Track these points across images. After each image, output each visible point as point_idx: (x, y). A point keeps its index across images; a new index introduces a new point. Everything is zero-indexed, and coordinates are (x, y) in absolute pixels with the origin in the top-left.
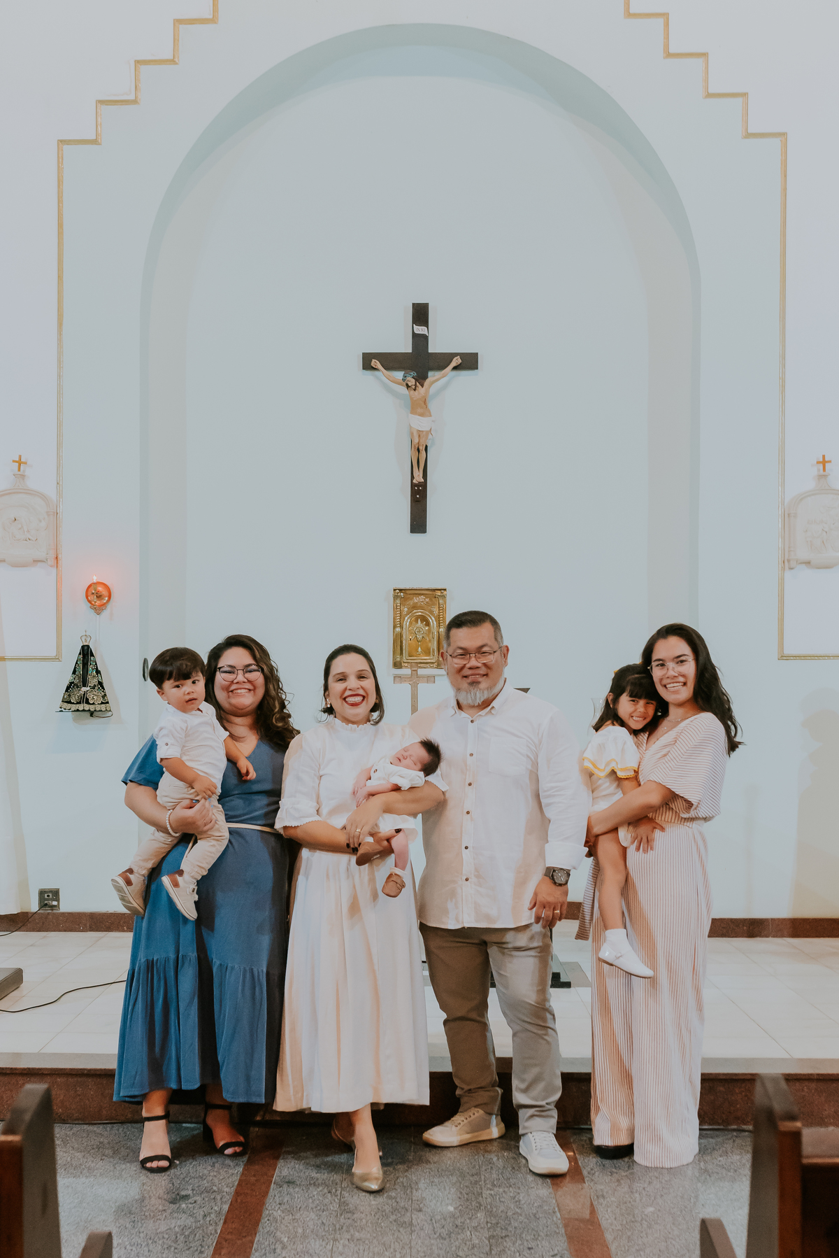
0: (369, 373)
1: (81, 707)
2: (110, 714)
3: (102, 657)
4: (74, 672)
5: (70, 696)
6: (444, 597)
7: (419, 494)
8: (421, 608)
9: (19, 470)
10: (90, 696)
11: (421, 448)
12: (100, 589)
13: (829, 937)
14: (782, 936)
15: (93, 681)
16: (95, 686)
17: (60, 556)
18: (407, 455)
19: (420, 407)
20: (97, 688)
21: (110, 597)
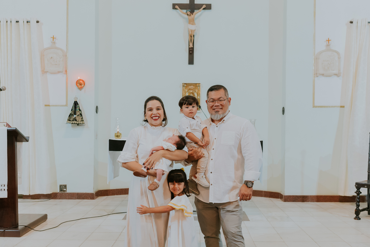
0: (175, 10)
1: (74, 122)
2: (84, 125)
3: (81, 105)
4: (72, 110)
5: (70, 118)
6: (199, 86)
7: (191, 51)
8: (192, 90)
9: (53, 40)
10: (77, 119)
11: (192, 36)
12: (81, 82)
13: (329, 202)
14: (313, 202)
15: (78, 113)
16: (79, 115)
17: (67, 70)
18: (187, 38)
19: (192, 22)
20: (79, 116)
21: (84, 85)
